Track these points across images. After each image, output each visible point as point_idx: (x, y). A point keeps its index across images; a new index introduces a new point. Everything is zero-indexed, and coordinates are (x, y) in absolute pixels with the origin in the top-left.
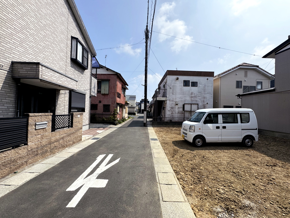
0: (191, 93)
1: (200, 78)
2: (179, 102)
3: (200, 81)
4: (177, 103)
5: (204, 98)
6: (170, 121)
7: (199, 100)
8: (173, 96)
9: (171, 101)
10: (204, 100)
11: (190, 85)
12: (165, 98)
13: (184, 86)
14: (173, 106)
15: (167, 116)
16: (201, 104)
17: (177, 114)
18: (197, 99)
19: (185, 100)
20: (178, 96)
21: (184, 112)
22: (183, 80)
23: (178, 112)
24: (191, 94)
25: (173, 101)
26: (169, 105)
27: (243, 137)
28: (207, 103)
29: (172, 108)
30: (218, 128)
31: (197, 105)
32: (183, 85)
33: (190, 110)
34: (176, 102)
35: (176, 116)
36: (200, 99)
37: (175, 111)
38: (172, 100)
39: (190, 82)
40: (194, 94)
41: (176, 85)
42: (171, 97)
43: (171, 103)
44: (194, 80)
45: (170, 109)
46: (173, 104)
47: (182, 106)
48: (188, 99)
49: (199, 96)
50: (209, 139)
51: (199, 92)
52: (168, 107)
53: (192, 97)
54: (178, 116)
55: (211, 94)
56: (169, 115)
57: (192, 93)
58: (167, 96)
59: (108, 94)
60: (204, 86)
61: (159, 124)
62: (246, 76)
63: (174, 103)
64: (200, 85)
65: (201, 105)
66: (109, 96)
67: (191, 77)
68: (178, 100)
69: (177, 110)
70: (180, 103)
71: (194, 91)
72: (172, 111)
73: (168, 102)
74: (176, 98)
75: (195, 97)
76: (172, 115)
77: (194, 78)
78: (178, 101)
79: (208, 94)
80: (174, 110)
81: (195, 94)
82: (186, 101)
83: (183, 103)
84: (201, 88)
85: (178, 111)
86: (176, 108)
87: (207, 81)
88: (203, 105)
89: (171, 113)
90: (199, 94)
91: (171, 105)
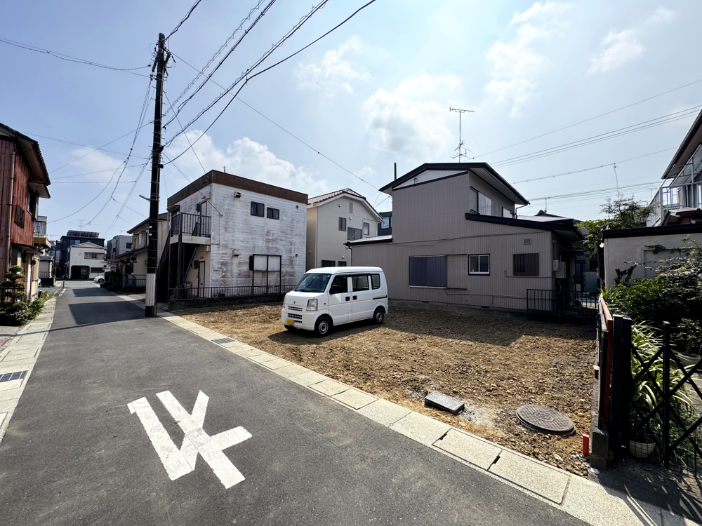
0: (266, 231)
1: (283, 202)
2: (240, 251)
3: (283, 209)
4: (236, 253)
5: (291, 243)
6: (220, 295)
7: (281, 247)
8: (227, 234)
9: (221, 246)
10: (290, 249)
11: (266, 215)
12: (207, 238)
13: (251, 214)
14: (227, 258)
16: (285, 256)
17: (235, 280)
18: (278, 246)
19: (254, 247)
20: (239, 236)
21: (252, 274)
22: (250, 201)
23: (239, 274)
24: (267, 235)
25: (226, 246)
26: (215, 257)
27: (374, 310)
28: (297, 255)
29: (224, 264)
30: (348, 299)
31: (279, 258)
32: (249, 212)
33: (265, 269)
34: (234, 250)
35: (234, 283)
36: (284, 246)
37: (231, 271)
38: (223, 245)
39: (266, 207)
40: (273, 234)
41: (234, 209)
42: (221, 237)
43: (221, 252)
44: (273, 206)
45: (220, 266)
46: (226, 254)
47: (248, 261)
48: (261, 246)
49: (283, 238)
50: (338, 319)
51: (282, 232)
52: (214, 261)
53: (268, 241)
54: (238, 284)
55: (303, 237)
56: (217, 281)
57: (268, 233)
58: (213, 234)
60: (290, 219)
61: (190, 306)
62: (351, 211)
63: (230, 252)
64: (284, 218)
65: (286, 259)
67: (267, 196)
68: (238, 245)
69: (235, 270)
70: (243, 253)
71: (272, 229)
72: (225, 271)
73: (213, 248)
74: (233, 241)
75: (275, 240)
76: (224, 282)
77: (273, 200)
78: (238, 248)
79: (298, 237)
80: (229, 268)
81: (275, 235)
82: (256, 249)
83: (251, 254)
84: (285, 223)
85: (239, 271)
86: (234, 265)
87: (295, 210)
88: (288, 258)
89: (221, 276)
90: (282, 235)
91: (222, 257)
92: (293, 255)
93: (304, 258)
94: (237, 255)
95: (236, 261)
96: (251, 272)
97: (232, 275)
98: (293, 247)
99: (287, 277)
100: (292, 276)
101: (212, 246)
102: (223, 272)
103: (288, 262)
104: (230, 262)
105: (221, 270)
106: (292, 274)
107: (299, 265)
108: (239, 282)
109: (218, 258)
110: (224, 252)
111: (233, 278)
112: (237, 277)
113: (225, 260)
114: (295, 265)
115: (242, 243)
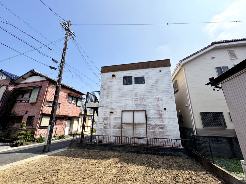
0: (134, 93)
1: (147, 71)
3: (148, 75)
4: (112, 111)
5: (158, 99)
6: (100, 141)
7: (149, 104)
8: (108, 100)
9: (104, 107)
10: (158, 104)
11: (133, 82)
12: (97, 103)
13: (123, 84)
15: (97, 132)
16: (153, 111)
17: (112, 130)
18: (146, 103)
19: (125, 106)
20: (116, 99)
22: (122, 77)
23: (115, 126)
24: (135, 96)
25: (107, 107)
28: (165, 109)
29: (105, 119)
31: (144, 112)
33: (132, 122)
34: (112, 109)
35: (112, 132)
36: (151, 102)
37: (110, 124)
39: (133, 77)
40: (140, 94)
42: (105, 102)
43: (104, 111)
44: (139, 75)
45: (103, 120)
46: (107, 112)
47: (121, 116)
48: (131, 105)
49: (149, 97)
51: (148, 92)
52: (100, 117)
53: (136, 100)
55: (171, 93)
56: (100, 130)
57: (136, 94)
58: (100, 101)
60: (155, 81)
63: (109, 110)
64: (149, 81)
65: (154, 113)
66: (37, 105)
67: (134, 71)
68: (114, 106)
69: (112, 123)
71: (140, 91)
72: (105, 124)
73: (100, 109)
74: (112, 103)
75: (142, 99)
76: (105, 131)
77: (139, 72)
79: (165, 94)
80: (108, 122)
81: (142, 95)
83: (122, 110)
84: (151, 85)
85: (115, 123)
86: (112, 119)
87: (160, 73)
88: (157, 112)
89: (103, 127)
90: (149, 94)
91: (105, 114)
92: (162, 109)
93: (174, 111)
95: (113, 116)
97: (110, 126)
98: (160, 102)
99: (157, 130)
100: (163, 128)
101: (99, 107)
103: (156, 116)
105: (103, 123)
106: (162, 126)
107: (169, 118)
108: (114, 132)
109: (102, 115)
110: (106, 111)
111: (110, 128)
112: (114, 128)
113: (106, 116)
114: (165, 118)
115: (117, 104)
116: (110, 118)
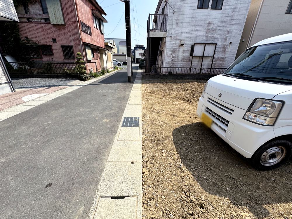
0: (208, 22)
2: (185, 41)
4: (182, 43)
5: (228, 32)
6: (169, 73)
7: (218, 37)
8: (177, 28)
9: (172, 38)
10: (226, 37)
11: (210, 6)
12: (164, 32)
13: (198, 8)
15: (165, 65)
16: (220, 44)
17: (180, 62)
18: (216, 36)
19: (196, 37)
20: (186, 29)
21: (191, 59)
23: (183, 59)
24: (208, 26)
25: (176, 38)
26: (168, 46)
28: (231, 43)
29: (174, 51)
31: (214, 46)
32: (196, 5)
33: (201, 55)
34: (181, 40)
35: (179, 65)
36: (221, 35)
37: (178, 56)
38: (174, 37)
40: (214, 24)
42: (173, 31)
43: (172, 43)
45: (171, 53)
46: (176, 44)
47: (190, 49)
48: (201, 36)
49: (221, 28)
51: (221, 22)
52: (167, 49)
53: (208, 31)
54: (181, 65)
55: (242, 25)
56: (168, 63)
57: (209, 24)
58: (168, 29)
59: (65, 25)
60: (233, 8)
61: (152, 78)
63: (178, 42)
64: (227, 7)
65: (220, 46)
66: (67, 28)
68: (184, 37)
69: (181, 55)
70: (187, 43)
71: (214, 20)
72: (174, 57)
73: (168, 40)
74: (182, 33)
75: (214, 31)
76: (173, 64)
79: (236, 26)
80: (177, 55)
82: (198, 39)
83: (193, 43)
84: (227, 12)
85: (183, 56)
86: (180, 52)
88: (223, 46)
89: (171, 60)
90: (222, 25)
91: (173, 46)
92: (228, 42)
93: (237, 46)
94: (182, 45)
95: (182, 49)
96: (191, 57)
97: (178, 59)
98: (229, 35)
99: (218, 62)
100: (222, 61)
101: (167, 38)
102: (173, 57)
103: (221, 50)
104: (177, 50)
105: (171, 56)
106: (222, 59)
107: (230, 52)
108: (182, 64)
109: (170, 47)
110: (174, 43)
111: (178, 61)
112: (182, 61)
113: (174, 48)
114: (227, 52)
115: (187, 34)
116: (178, 51)
